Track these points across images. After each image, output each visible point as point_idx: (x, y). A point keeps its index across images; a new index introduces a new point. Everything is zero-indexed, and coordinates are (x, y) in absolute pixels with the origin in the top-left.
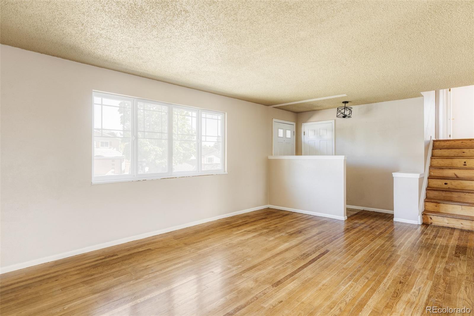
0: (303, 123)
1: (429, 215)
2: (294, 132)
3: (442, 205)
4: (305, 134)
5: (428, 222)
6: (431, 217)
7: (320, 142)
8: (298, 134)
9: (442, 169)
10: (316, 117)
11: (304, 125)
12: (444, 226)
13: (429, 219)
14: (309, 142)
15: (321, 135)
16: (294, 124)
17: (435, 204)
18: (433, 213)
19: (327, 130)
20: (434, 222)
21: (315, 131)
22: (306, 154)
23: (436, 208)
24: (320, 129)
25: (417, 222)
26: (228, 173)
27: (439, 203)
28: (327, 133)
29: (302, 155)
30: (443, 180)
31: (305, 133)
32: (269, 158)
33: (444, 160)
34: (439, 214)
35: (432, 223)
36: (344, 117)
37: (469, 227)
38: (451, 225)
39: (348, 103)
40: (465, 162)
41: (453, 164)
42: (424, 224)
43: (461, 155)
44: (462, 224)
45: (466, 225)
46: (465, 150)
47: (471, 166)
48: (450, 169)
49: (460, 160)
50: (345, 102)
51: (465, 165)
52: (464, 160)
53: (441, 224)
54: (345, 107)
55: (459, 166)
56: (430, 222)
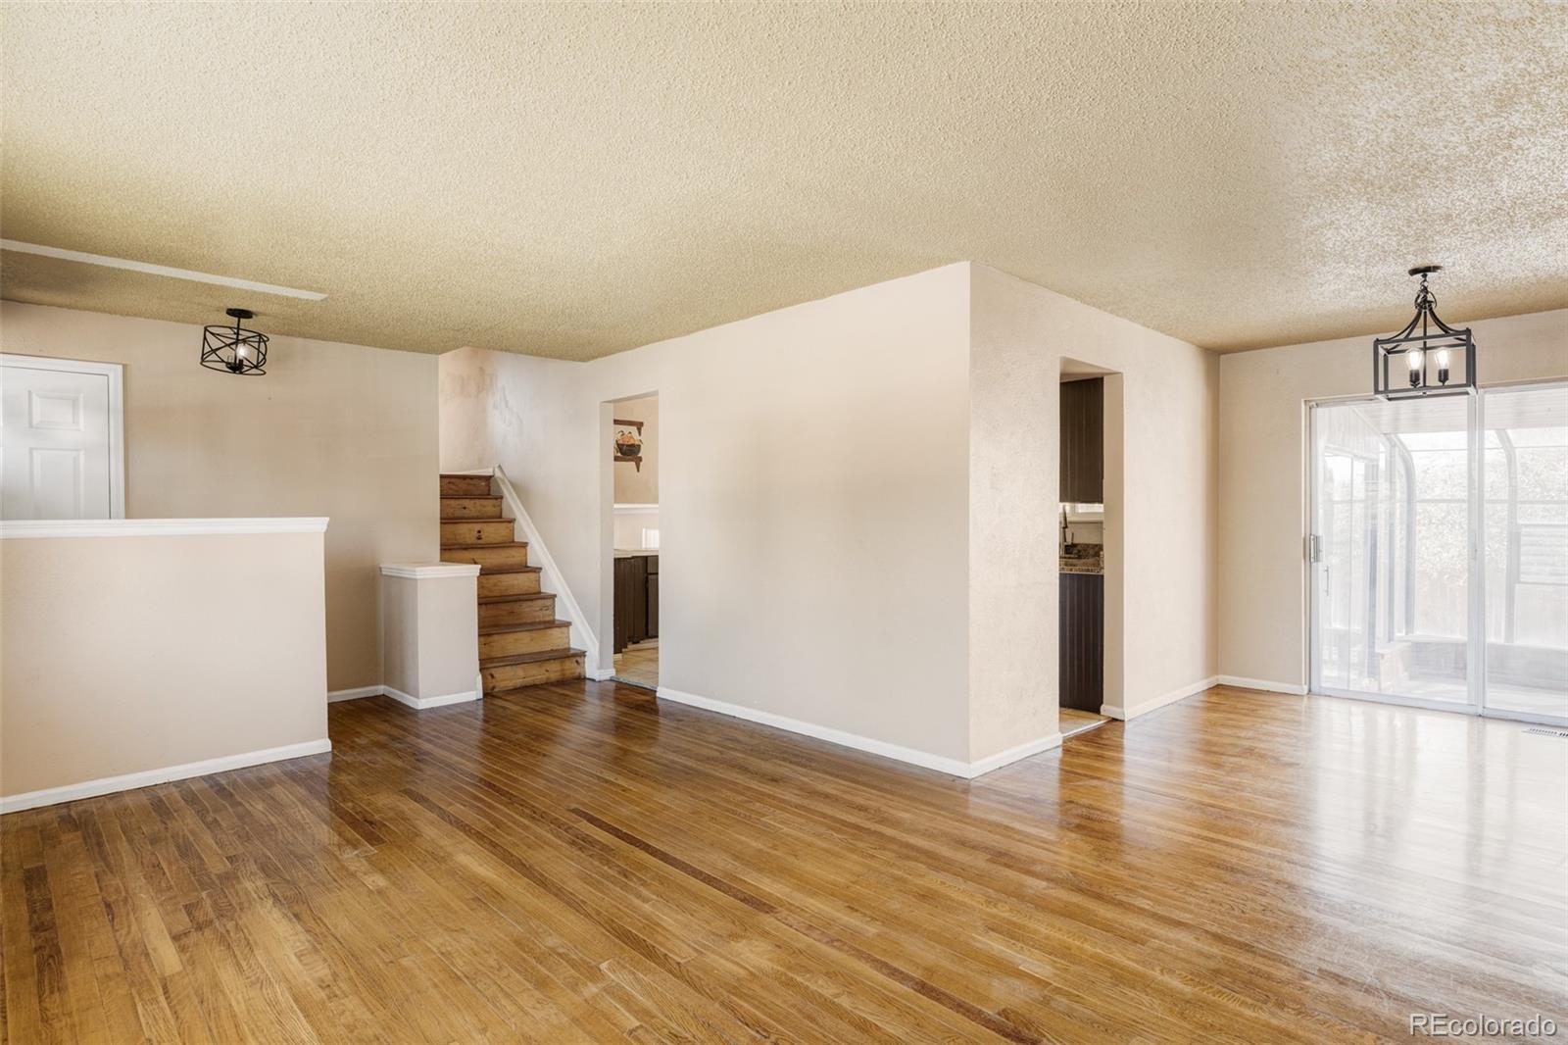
1: (492, 668)
5: (487, 687)
6: (496, 672)
7: (31, 455)
12: (519, 685)
18: (495, 662)
19: (73, 405)
20: (497, 684)
24: (30, 393)
25: (475, 692)
28: (73, 416)
33: (449, 527)
34: (498, 662)
35: (494, 688)
36: (236, 367)
37: (558, 674)
38: (529, 681)
39: (251, 317)
40: (479, 532)
41: (458, 537)
42: (486, 695)
43: (460, 515)
44: (547, 671)
45: (552, 671)
46: (466, 503)
47: (491, 540)
48: (466, 549)
49: (470, 526)
50: (242, 314)
51: (479, 538)
52: (478, 527)
53: (511, 684)
54: (238, 328)
55: (469, 542)
56: (491, 685)
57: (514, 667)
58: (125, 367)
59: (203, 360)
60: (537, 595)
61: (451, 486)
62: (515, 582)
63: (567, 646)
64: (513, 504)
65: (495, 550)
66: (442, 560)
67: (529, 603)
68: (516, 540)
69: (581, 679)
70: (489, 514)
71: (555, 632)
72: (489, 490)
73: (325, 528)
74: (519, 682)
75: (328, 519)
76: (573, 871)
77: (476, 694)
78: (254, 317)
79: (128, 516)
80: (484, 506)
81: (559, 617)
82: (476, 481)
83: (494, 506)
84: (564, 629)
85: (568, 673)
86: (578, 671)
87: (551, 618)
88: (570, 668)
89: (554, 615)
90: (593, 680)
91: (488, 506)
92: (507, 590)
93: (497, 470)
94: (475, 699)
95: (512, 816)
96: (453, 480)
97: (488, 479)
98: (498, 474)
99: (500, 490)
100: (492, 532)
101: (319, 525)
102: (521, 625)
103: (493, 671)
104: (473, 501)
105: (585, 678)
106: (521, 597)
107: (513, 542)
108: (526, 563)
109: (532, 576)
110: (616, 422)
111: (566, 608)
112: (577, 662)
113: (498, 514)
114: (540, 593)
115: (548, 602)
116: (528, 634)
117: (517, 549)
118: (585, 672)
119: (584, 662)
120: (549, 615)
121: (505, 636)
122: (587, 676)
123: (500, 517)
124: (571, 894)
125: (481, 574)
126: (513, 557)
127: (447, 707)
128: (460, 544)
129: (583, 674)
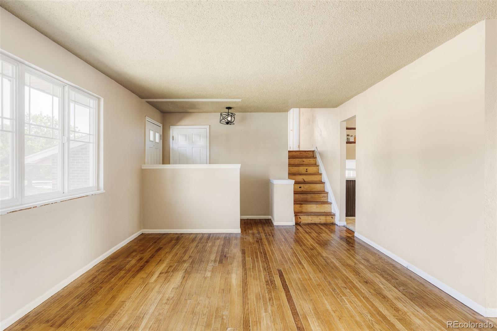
0: (171, 126)
1: (299, 215)
2: (161, 135)
3: (304, 205)
4: (174, 139)
5: (298, 222)
6: (300, 217)
7: (192, 149)
8: (165, 137)
9: (295, 175)
10: (187, 120)
11: (173, 129)
12: (309, 223)
13: (299, 218)
14: (179, 148)
15: (193, 141)
16: (161, 125)
17: (299, 205)
18: (301, 213)
19: (200, 136)
20: (302, 221)
21: (186, 136)
22: (175, 163)
23: (300, 209)
24: (192, 134)
25: (292, 223)
26: (104, 191)
27: (302, 204)
28: (200, 139)
29: (170, 164)
30: (298, 185)
31: (174, 137)
32: (143, 168)
33: (293, 167)
34: (303, 214)
35: (300, 222)
36: (227, 123)
37: (324, 221)
38: (313, 222)
39: (231, 109)
40: (307, 169)
41: (299, 171)
42: (296, 224)
43: (302, 164)
44: (320, 219)
45: (322, 219)
46: (304, 160)
47: (310, 172)
48: (300, 175)
49: (304, 167)
50: (229, 108)
51: (307, 171)
52: (306, 168)
53: (307, 222)
54: (228, 112)
55: (303, 173)
56: (299, 221)
57: (308, 216)
58: (210, 126)
59: (220, 122)
60: (323, 192)
61: (301, 154)
62: (315, 187)
63: (330, 211)
64: (319, 160)
65: (310, 176)
66: (288, 178)
67: (318, 194)
68: (319, 172)
69: (333, 224)
70: (312, 163)
71: (326, 206)
72: (314, 156)
73: (240, 167)
74: (310, 222)
75: (240, 165)
76: (257, 291)
77: (293, 223)
78: (232, 108)
79: (210, 163)
80: (310, 161)
81: (329, 200)
82: (309, 153)
83: (314, 161)
84: (329, 205)
85: (328, 222)
86: (332, 221)
87: (327, 201)
88: (329, 219)
89: (328, 200)
90: (337, 225)
91: (312, 161)
92: (312, 189)
93: (316, 149)
94: (292, 225)
95: (260, 266)
96: (301, 152)
97: (313, 151)
98: (316, 150)
99: (316, 156)
100: (311, 169)
101: (238, 166)
102: (314, 202)
103: (301, 217)
104: (306, 159)
105: (335, 224)
106: (315, 192)
107: (319, 173)
108: (321, 181)
109: (322, 185)
110: (347, 129)
111: (331, 198)
112: (332, 217)
113: (315, 163)
114: (324, 191)
115: (326, 195)
116: (315, 205)
117: (318, 176)
118: (335, 222)
119: (335, 218)
120: (326, 199)
121: (308, 205)
122: (336, 223)
123: (316, 164)
124: (248, 299)
125: (295, 184)
126: (317, 178)
127: (282, 226)
128: (300, 173)
129: (334, 222)
